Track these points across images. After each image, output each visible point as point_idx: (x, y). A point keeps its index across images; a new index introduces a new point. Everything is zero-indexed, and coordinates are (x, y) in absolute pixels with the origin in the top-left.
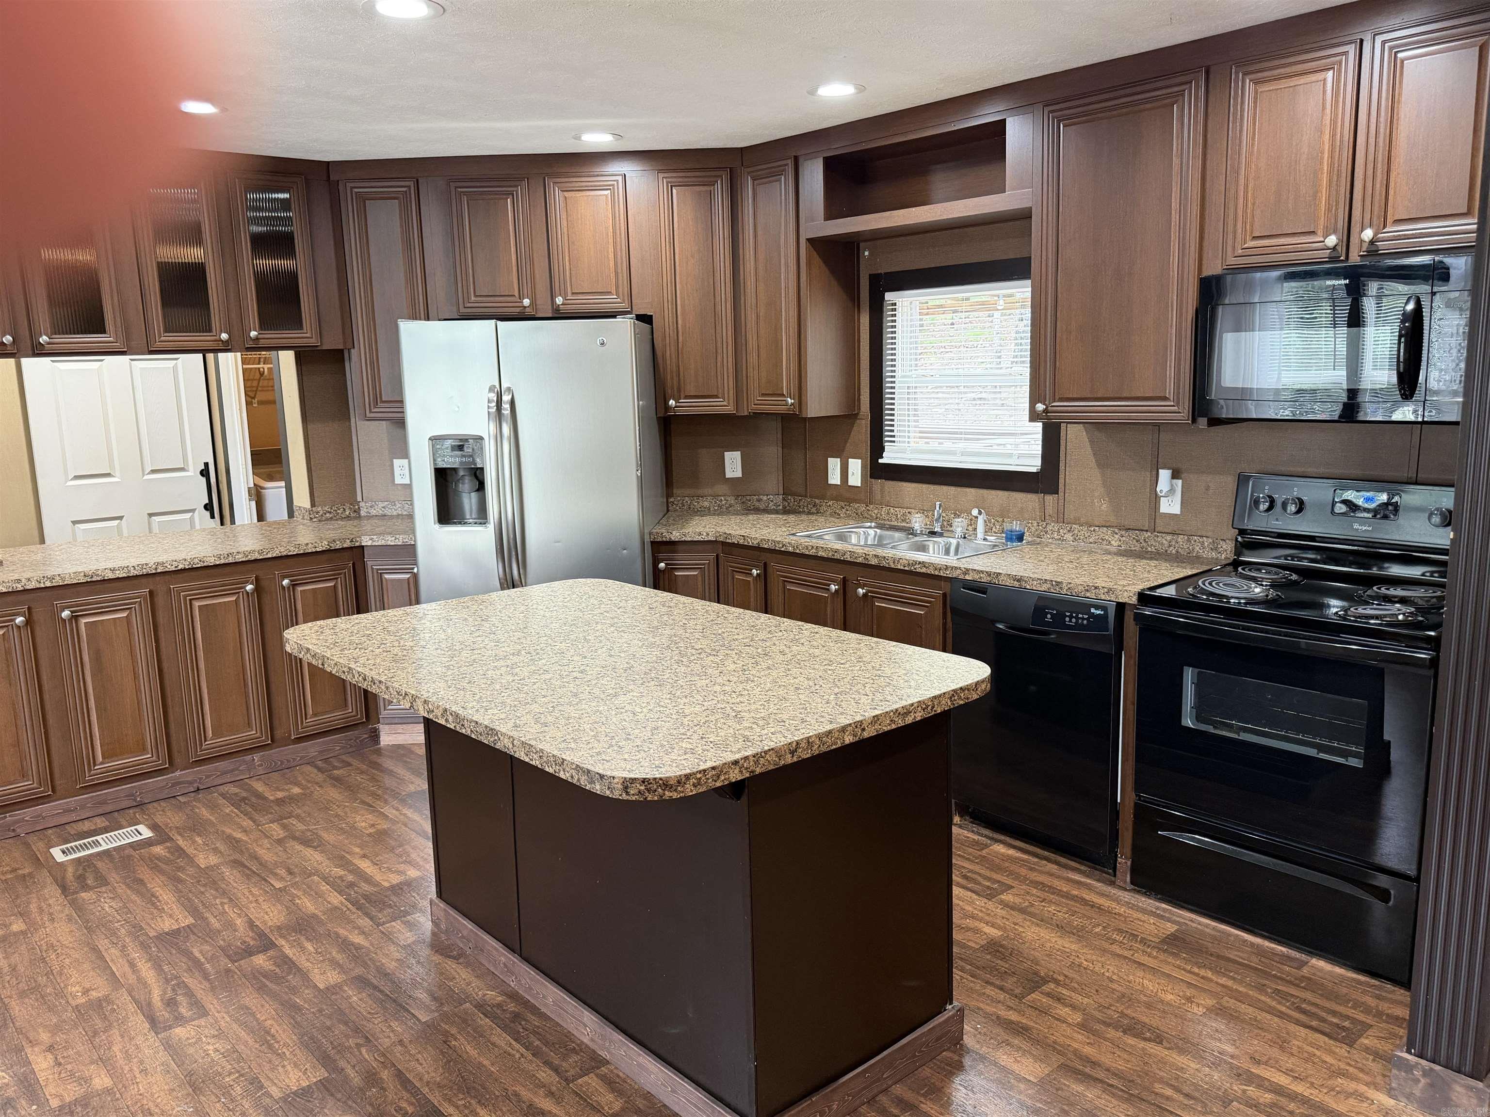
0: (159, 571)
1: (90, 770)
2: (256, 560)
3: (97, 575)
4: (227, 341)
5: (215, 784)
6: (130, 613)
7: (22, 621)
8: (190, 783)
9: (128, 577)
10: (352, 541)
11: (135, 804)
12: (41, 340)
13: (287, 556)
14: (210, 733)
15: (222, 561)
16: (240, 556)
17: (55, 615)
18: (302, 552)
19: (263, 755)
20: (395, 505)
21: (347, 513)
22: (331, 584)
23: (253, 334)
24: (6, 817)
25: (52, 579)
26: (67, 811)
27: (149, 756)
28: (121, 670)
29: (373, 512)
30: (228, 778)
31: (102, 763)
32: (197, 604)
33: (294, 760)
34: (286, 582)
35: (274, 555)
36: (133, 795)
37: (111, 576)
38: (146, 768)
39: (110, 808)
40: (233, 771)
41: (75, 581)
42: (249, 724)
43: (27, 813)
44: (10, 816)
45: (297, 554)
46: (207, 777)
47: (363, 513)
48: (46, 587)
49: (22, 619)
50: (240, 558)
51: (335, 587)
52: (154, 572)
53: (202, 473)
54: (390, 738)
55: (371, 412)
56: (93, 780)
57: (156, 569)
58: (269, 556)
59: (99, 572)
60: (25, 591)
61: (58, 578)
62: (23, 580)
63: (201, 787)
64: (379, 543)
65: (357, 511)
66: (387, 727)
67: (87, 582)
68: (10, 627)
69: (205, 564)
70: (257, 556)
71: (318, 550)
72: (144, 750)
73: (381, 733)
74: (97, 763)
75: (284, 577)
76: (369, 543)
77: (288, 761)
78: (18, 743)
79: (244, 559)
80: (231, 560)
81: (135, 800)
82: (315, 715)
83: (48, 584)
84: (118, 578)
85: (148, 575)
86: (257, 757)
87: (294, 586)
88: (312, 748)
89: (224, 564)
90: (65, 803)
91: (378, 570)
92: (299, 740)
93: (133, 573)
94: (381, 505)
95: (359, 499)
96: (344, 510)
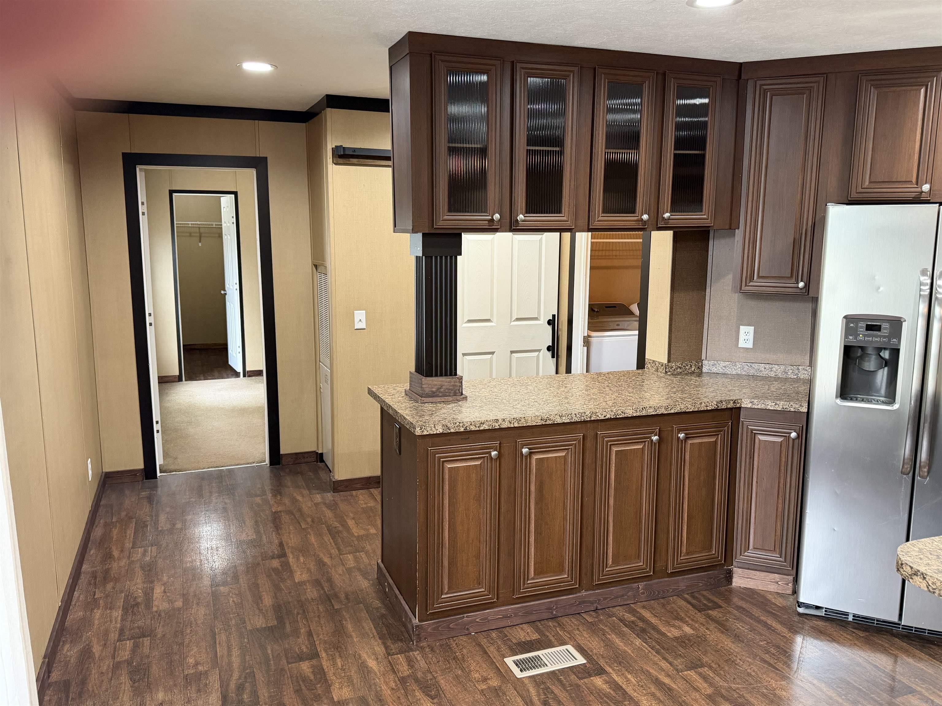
0: (592, 419)
1: (524, 584)
2: (662, 415)
3: (550, 420)
4: (645, 222)
5: (610, 605)
6: (568, 453)
7: (496, 455)
8: (592, 603)
9: (571, 422)
10: (734, 402)
11: (551, 616)
12: (518, 218)
13: (685, 413)
14: (610, 562)
15: (638, 414)
16: (651, 410)
17: (516, 452)
18: (696, 410)
19: (646, 585)
20: (735, 365)
21: (693, 369)
22: (713, 439)
23: (667, 215)
24: (464, 617)
25: (519, 420)
26: (506, 617)
27: (566, 576)
28: (555, 500)
29: (714, 370)
30: (620, 601)
31: (533, 579)
32: (615, 449)
33: (668, 591)
34: (681, 436)
35: (676, 411)
36: (551, 609)
37: (559, 421)
38: (563, 587)
39: (533, 618)
40: (623, 596)
41: (534, 424)
42: (639, 557)
43: (478, 616)
44: (467, 617)
45: (693, 412)
46: (605, 599)
47: (705, 370)
48: (515, 427)
49: (496, 452)
50: (651, 412)
51: (716, 442)
52: (589, 419)
53: (549, 322)
54: (742, 581)
55: (746, 285)
56: (525, 592)
57: (591, 417)
58: (672, 411)
59: (552, 417)
60: (501, 429)
61: (523, 420)
62: (500, 420)
63: (599, 607)
64: (759, 407)
65: (700, 368)
66: (740, 570)
67: (543, 425)
68: (486, 458)
69: (626, 415)
70: (663, 411)
71: (709, 408)
72: (562, 571)
73: (734, 575)
74: (530, 578)
75: (680, 431)
76: (749, 406)
77: (664, 592)
78: (478, 556)
79: (653, 413)
80: (644, 413)
81: (552, 613)
82: (687, 553)
83: (516, 425)
84: (564, 423)
85: (585, 422)
86: (641, 585)
87: (686, 438)
88: (682, 582)
89: (639, 416)
90: (505, 610)
91: (752, 430)
92: (673, 574)
93: (575, 419)
94: (722, 364)
95: (703, 357)
96: (691, 367)
